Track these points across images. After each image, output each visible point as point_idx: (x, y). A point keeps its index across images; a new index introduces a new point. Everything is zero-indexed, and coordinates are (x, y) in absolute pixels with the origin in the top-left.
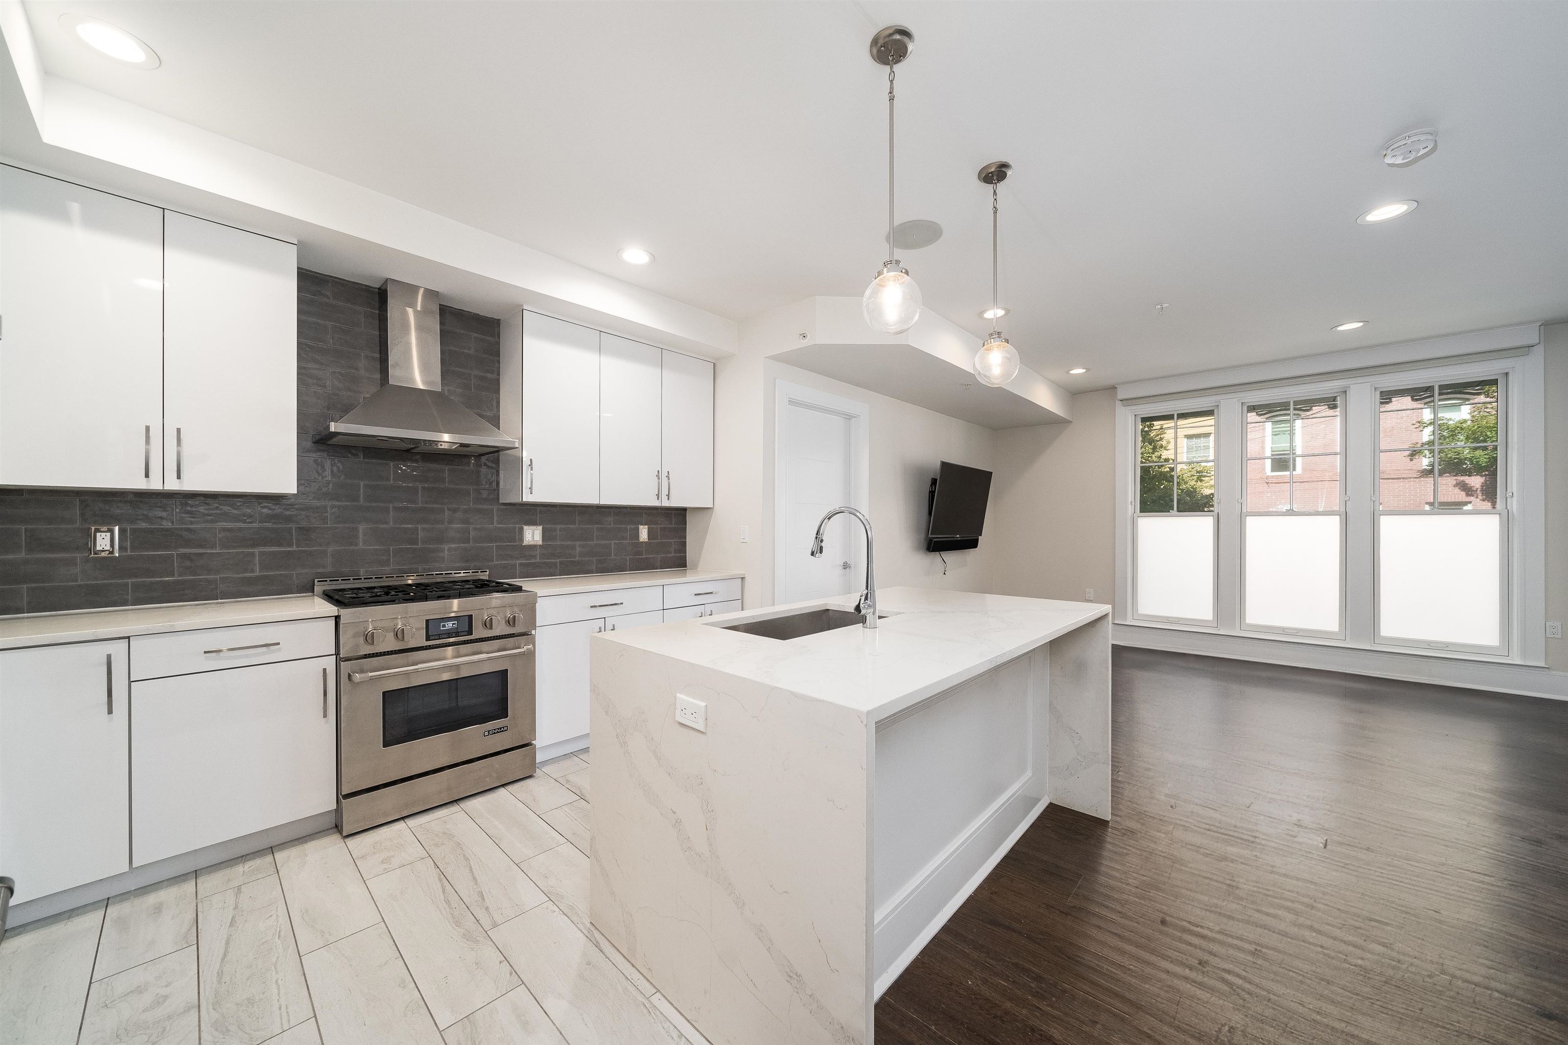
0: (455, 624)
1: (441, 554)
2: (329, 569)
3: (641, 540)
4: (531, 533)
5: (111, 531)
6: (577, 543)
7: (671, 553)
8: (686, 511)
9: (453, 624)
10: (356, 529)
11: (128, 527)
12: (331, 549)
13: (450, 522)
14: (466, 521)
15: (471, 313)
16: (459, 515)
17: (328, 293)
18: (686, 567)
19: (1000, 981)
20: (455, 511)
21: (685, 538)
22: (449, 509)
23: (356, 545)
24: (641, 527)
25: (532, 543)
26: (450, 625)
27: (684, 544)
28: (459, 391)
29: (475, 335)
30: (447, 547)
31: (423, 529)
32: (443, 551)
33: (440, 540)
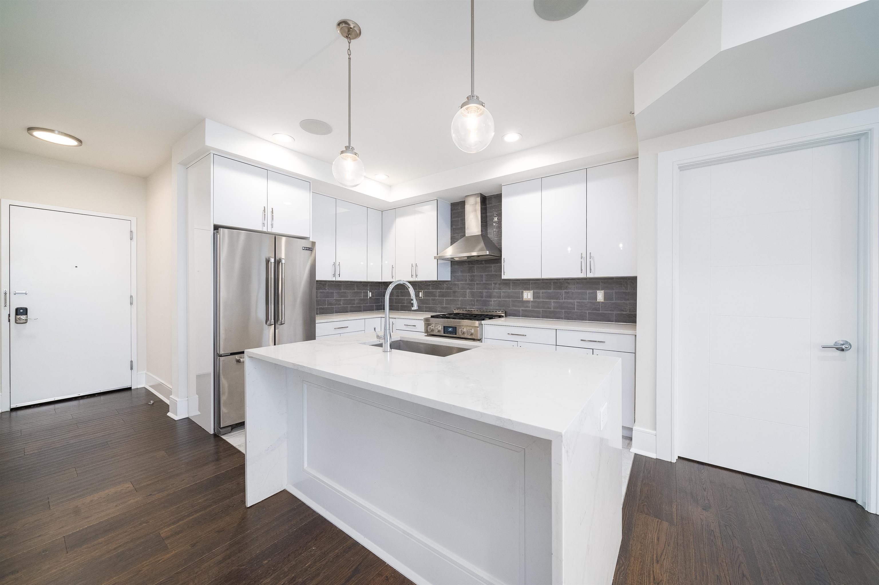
0: (452, 329)
1: (491, 303)
2: (459, 306)
3: (600, 300)
4: (526, 294)
6: (552, 301)
7: (626, 311)
10: (466, 292)
11: (424, 291)
12: (460, 299)
13: (494, 289)
16: (497, 286)
17: (459, 208)
18: (636, 323)
19: (309, 563)
21: (636, 301)
23: (466, 298)
24: (596, 292)
25: (527, 300)
26: (450, 329)
27: (636, 305)
30: (493, 300)
31: (485, 292)
32: (491, 301)
33: (490, 297)
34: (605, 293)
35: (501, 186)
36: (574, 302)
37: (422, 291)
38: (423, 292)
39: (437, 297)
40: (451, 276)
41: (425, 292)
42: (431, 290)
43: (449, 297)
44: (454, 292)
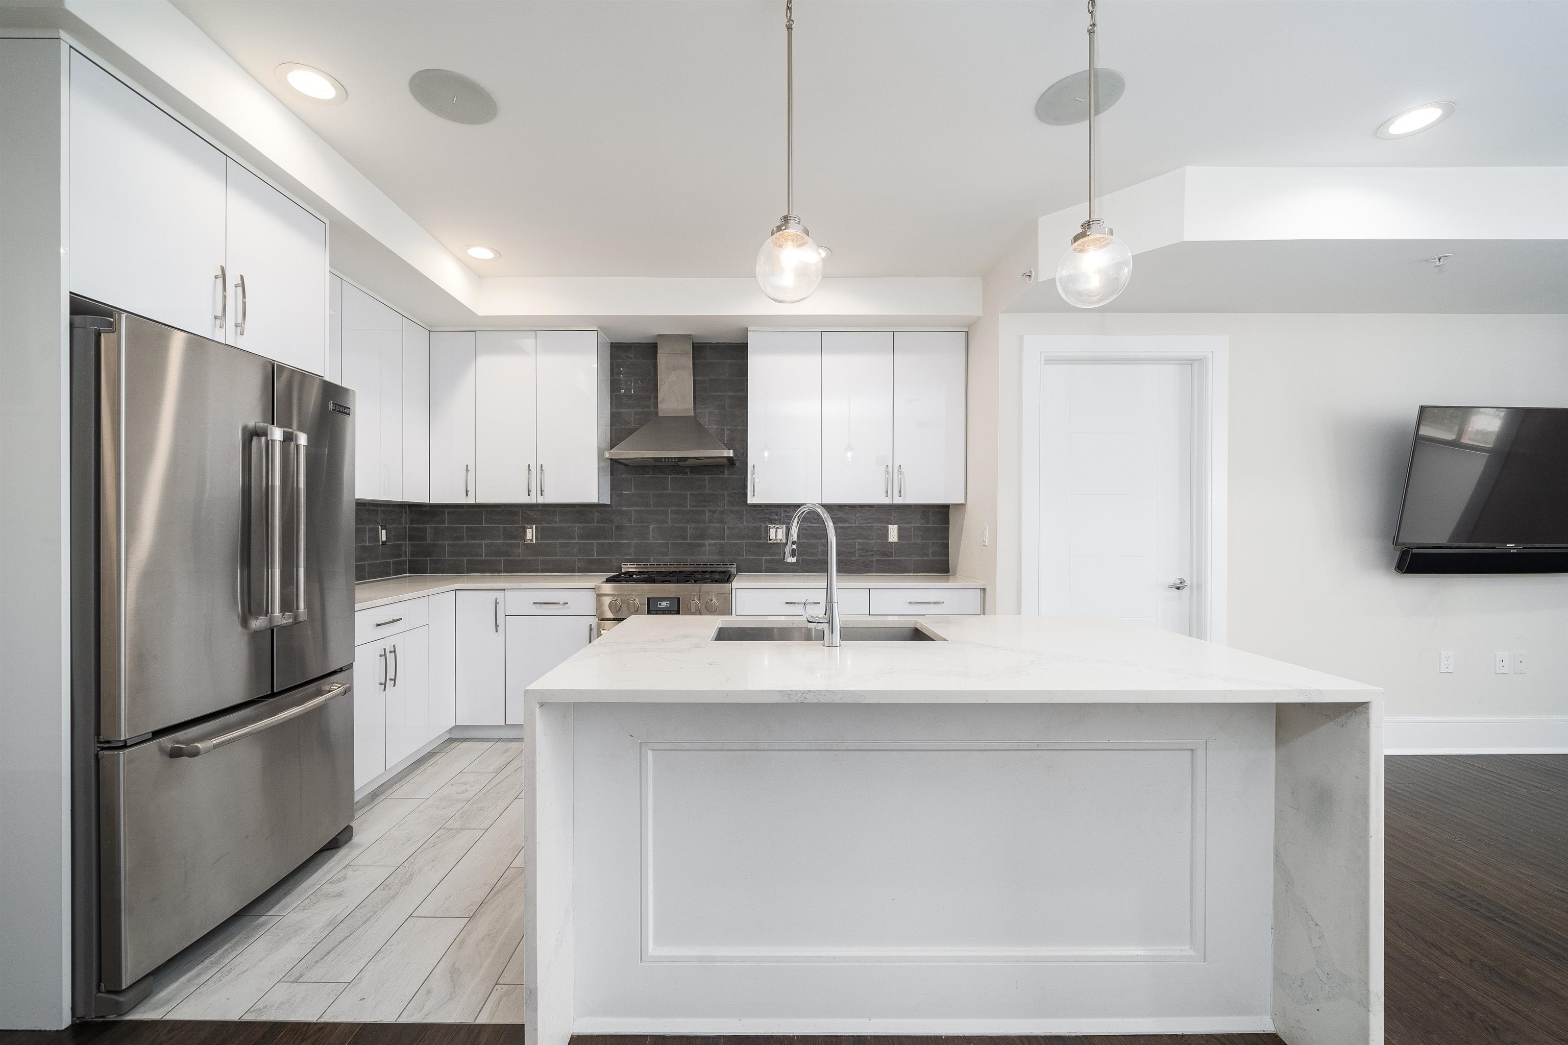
0: (668, 603)
3: (890, 540)
4: (775, 533)
5: (532, 528)
7: (928, 556)
8: (949, 508)
9: (667, 604)
11: (539, 526)
12: (633, 542)
13: (710, 522)
14: (721, 521)
15: (725, 343)
17: (632, 356)
18: (949, 572)
20: (714, 512)
21: (948, 538)
22: (709, 511)
23: (648, 539)
24: (890, 527)
25: (774, 542)
26: (664, 604)
27: (946, 546)
28: (717, 411)
29: (729, 361)
30: (707, 542)
31: (691, 528)
32: (704, 545)
33: (702, 536)
34: (899, 529)
35: (745, 332)
36: (855, 544)
37: (534, 526)
38: (536, 528)
39: (574, 539)
40: (611, 495)
41: (543, 529)
42: (558, 525)
43: (606, 538)
44: (619, 528)
